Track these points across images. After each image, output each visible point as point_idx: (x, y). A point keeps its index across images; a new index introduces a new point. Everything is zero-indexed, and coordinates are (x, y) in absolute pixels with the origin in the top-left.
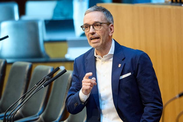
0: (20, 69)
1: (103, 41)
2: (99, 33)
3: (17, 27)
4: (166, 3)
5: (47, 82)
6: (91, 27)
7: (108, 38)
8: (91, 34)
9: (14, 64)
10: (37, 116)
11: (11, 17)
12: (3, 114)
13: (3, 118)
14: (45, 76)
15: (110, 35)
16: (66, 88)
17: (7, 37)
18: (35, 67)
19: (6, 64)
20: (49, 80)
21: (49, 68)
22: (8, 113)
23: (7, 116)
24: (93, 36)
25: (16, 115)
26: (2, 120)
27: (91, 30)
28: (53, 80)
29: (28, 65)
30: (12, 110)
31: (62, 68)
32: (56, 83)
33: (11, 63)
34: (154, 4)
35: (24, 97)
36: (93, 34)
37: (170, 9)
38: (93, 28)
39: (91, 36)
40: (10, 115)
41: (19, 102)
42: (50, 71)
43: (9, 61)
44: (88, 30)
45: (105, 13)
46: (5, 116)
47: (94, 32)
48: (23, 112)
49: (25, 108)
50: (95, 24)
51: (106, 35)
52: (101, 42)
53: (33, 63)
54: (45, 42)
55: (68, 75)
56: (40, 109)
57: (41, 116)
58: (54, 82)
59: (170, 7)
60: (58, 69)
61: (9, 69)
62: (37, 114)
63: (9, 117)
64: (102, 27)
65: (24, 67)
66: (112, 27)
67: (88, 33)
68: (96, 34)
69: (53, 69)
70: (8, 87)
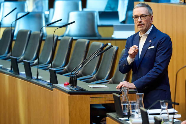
0: (82, 44)
1: (146, 27)
2: (144, 22)
3: (80, 15)
4: (180, 3)
5: (99, 53)
6: (139, 18)
7: (150, 24)
8: (139, 22)
9: (78, 40)
10: (92, 75)
11: (77, 9)
12: (70, 73)
13: (70, 76)
14: (98, 49)
15: (151, 22)
16: (112, 57)
17: (74, 22)
18: (91, 43)
19: (72, 40)
20: (101, 52)
21: (101, 44)
22: (73, 73)
23: (72, 74)
24: (140, 24)
25: (78, 74)
26: (69, 77)
27: (139, 20)
28: (104, 52)
29: (87, 41)
30: (76, 71)
31: (109, 44)
32: (105, 54)
33: (76, 40)
34: (172, 4)
35: (83, 63)
36: (140, 22)
37: (183, 7)
38: (141, 18)
39: (138, 23)
40: (74, 74)
41: (80, 66)
42: (101, 46)
43: (74, 38)
44: (137, 20)
45: (148, 8)
46: (71, 74)
47: (141, 21)
48: (82, 72)
49: (84, 70)
50: (142, 16)
51: (148, 23)
52: (145, 27)
53: (91, 40)
54: (98, 26)
55: (114, 49)
56: (94, 71)
57: (94, 76)
58: (104, 53)
59: (183, 6)
60: (107, 44)
61: (74, 43)
62: (92, 74)
63: (74, 75)
64: (146, 18)
65: (85, 42)
66: (152, 18)
67: (137, 22)
68: (142, 22)
69: (104, 44)
70: (73, 55)
